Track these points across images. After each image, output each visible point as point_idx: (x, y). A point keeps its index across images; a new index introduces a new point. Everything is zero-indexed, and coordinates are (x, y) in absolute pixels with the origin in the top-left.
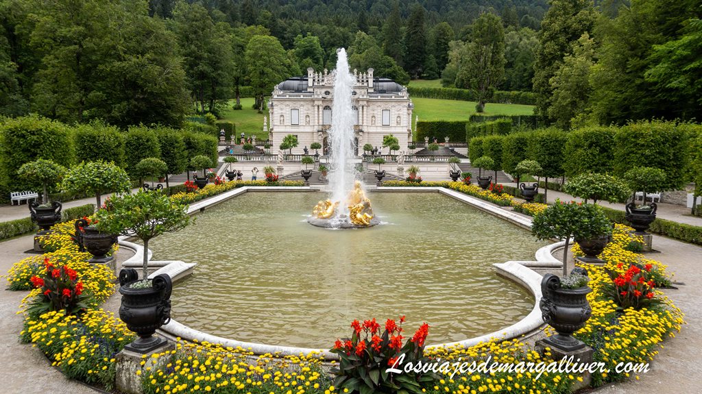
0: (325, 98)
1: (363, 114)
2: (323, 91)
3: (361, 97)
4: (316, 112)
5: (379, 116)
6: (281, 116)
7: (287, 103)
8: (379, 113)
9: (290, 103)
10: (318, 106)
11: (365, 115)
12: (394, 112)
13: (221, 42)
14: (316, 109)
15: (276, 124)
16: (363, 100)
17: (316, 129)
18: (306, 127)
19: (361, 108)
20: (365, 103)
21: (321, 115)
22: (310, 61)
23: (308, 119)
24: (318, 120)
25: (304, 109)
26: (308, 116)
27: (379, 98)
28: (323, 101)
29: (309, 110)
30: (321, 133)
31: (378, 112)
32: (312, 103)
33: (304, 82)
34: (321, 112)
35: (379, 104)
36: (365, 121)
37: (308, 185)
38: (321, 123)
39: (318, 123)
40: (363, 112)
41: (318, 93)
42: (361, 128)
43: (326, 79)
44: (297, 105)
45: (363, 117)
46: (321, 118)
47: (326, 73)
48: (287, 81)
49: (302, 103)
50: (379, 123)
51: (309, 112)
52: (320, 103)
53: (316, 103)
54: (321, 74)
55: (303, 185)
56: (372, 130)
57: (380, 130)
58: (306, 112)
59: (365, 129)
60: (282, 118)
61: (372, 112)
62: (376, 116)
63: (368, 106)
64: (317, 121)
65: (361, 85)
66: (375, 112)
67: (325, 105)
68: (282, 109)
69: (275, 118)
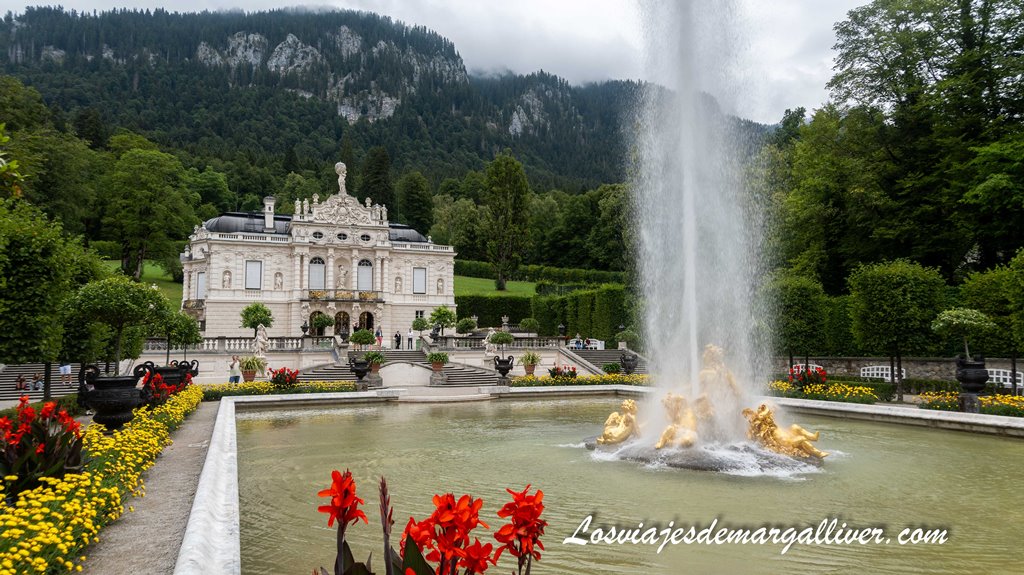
0: (314, 243)
1: (382, 274)
2: (312, 230)
3: (379, 244)
4: (298, 267)
5: (408, 278)
6: (225, 273)
7: (240, 249)
8: (408, 273)
9: (246, 249)
10: (302, 257)
11: (385, 275)
12: (433, 272)
13: (66, 150)
14: (298, 262)
15: (213, 287)
16: (383, 250)
17: (297, 296)
18: (274, 294)
19: (379, 262)
20: (387, 254)
21: (306, 273)
22: (213, 208)
23: (279, 279)
24: (301, 281)
25: (273, 261)
26: (280, 274)
27: (408, 247)
28: (310, 248)
29: (281, 263)
30: (307, 304)
31: (406, 270)
32: (288, 251)
33: (257, 221)
34: (306, 268)
35: (408, 257)
36: (385, 285)
37: (365, 389)
38: (305, 287)
39: (301, 286)
40: (382, 269)
41: (302, 234)
42: (380, 296)
43: (315, 211)
44: (259, 253)
45: (382, 279)
46: (306, 278)
47: (316, 200)
48: (224, 217)
49: (269, 250)
50: (407, 289)
51: (282, 267)
52: (306, 250)
53: (298, 250)
54: (306, 201)
55: (355, 389)
56: (397, 300)
57: (410, 300)
58: (276, 266)
59: (387, 298)
60: (227, 277)
61: (396, 271)
62: (403, 277)
63: (391, 260)
64: (298, 282)
65: (378, 224)
66: (402, 271)
67: (313, 255)
68: (227, 260)
69: (214, 276)
